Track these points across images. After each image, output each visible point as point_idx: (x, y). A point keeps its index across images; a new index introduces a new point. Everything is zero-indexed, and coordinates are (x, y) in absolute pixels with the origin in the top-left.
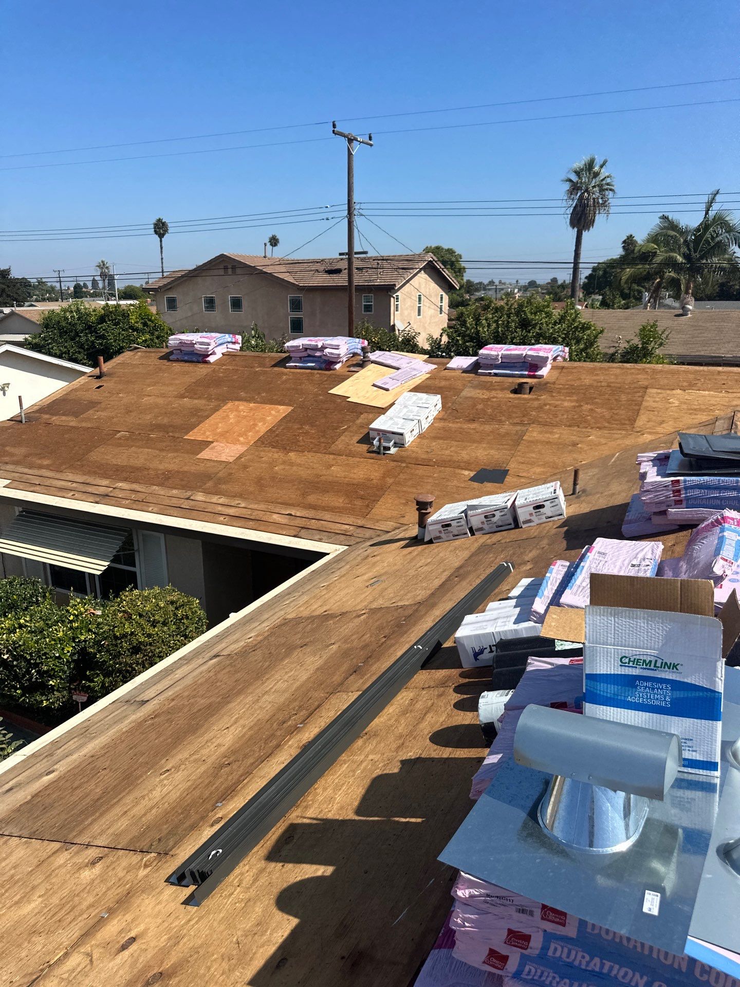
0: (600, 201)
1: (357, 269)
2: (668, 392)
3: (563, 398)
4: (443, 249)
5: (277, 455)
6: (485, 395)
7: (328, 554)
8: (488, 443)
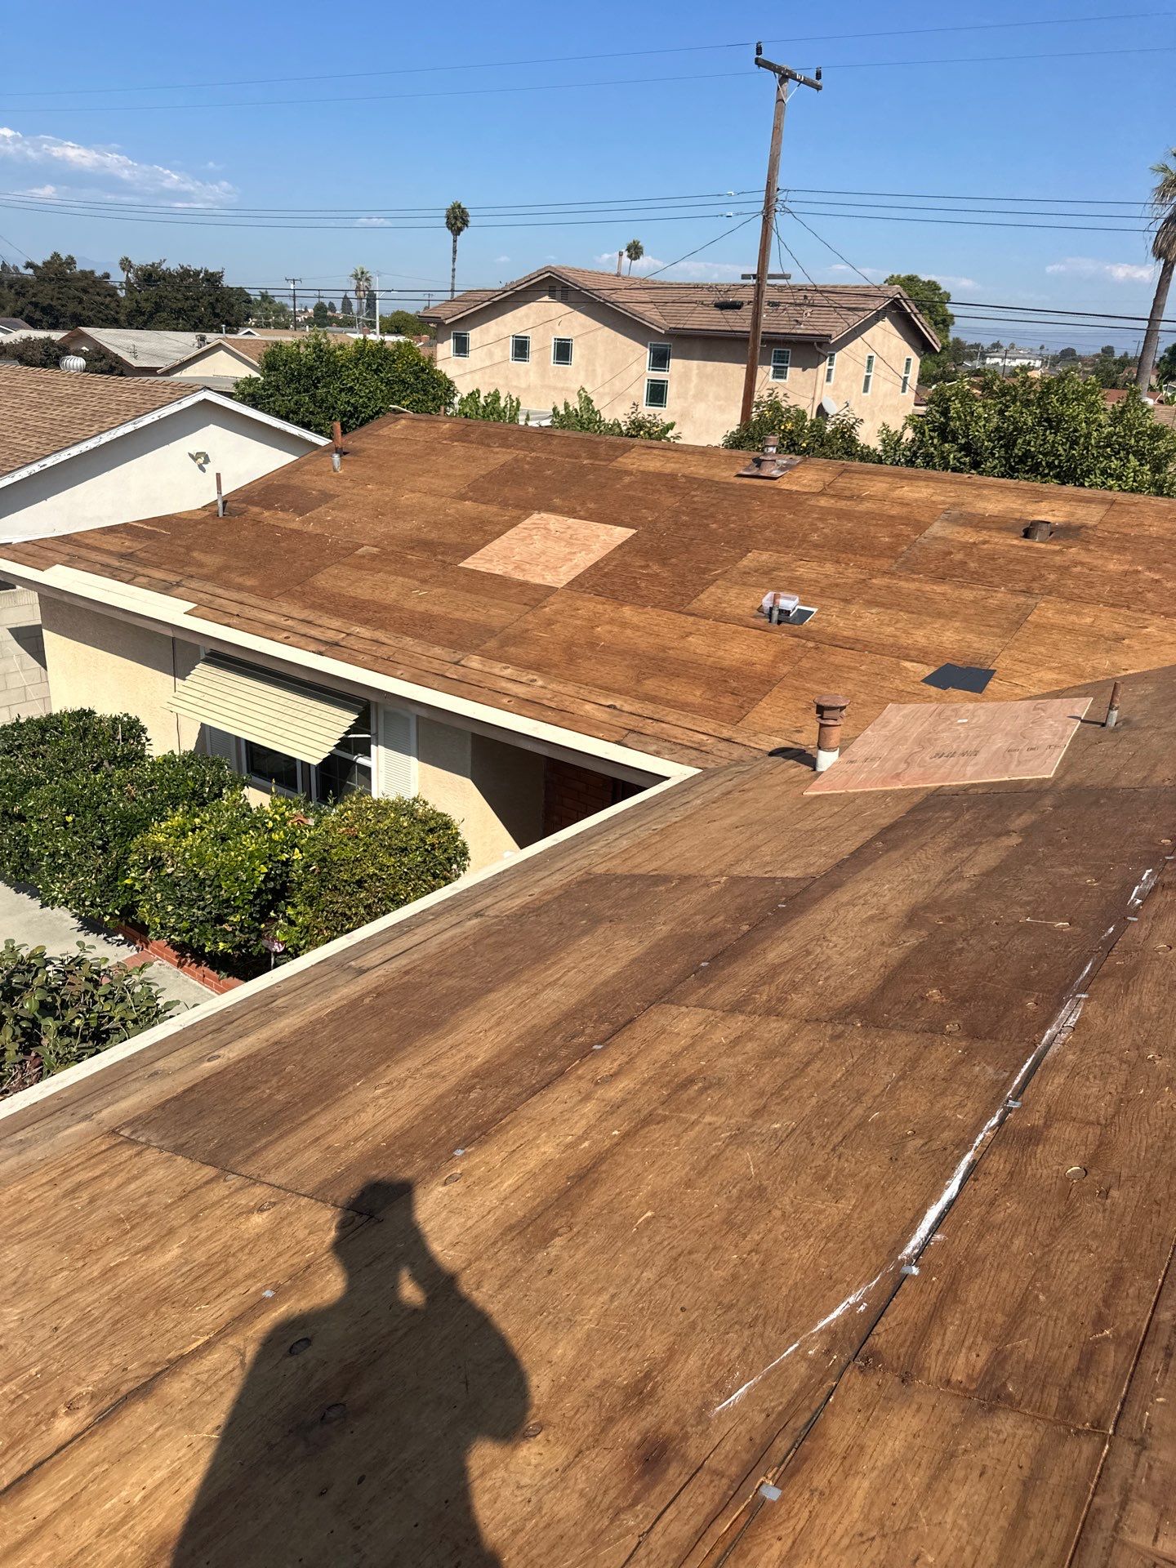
1: (770, 303)
3: (1106, 554)
4: (919, 280)
5: (601, 607)
6: (970, 536)
7: (667, 778)
8: (965, 620)
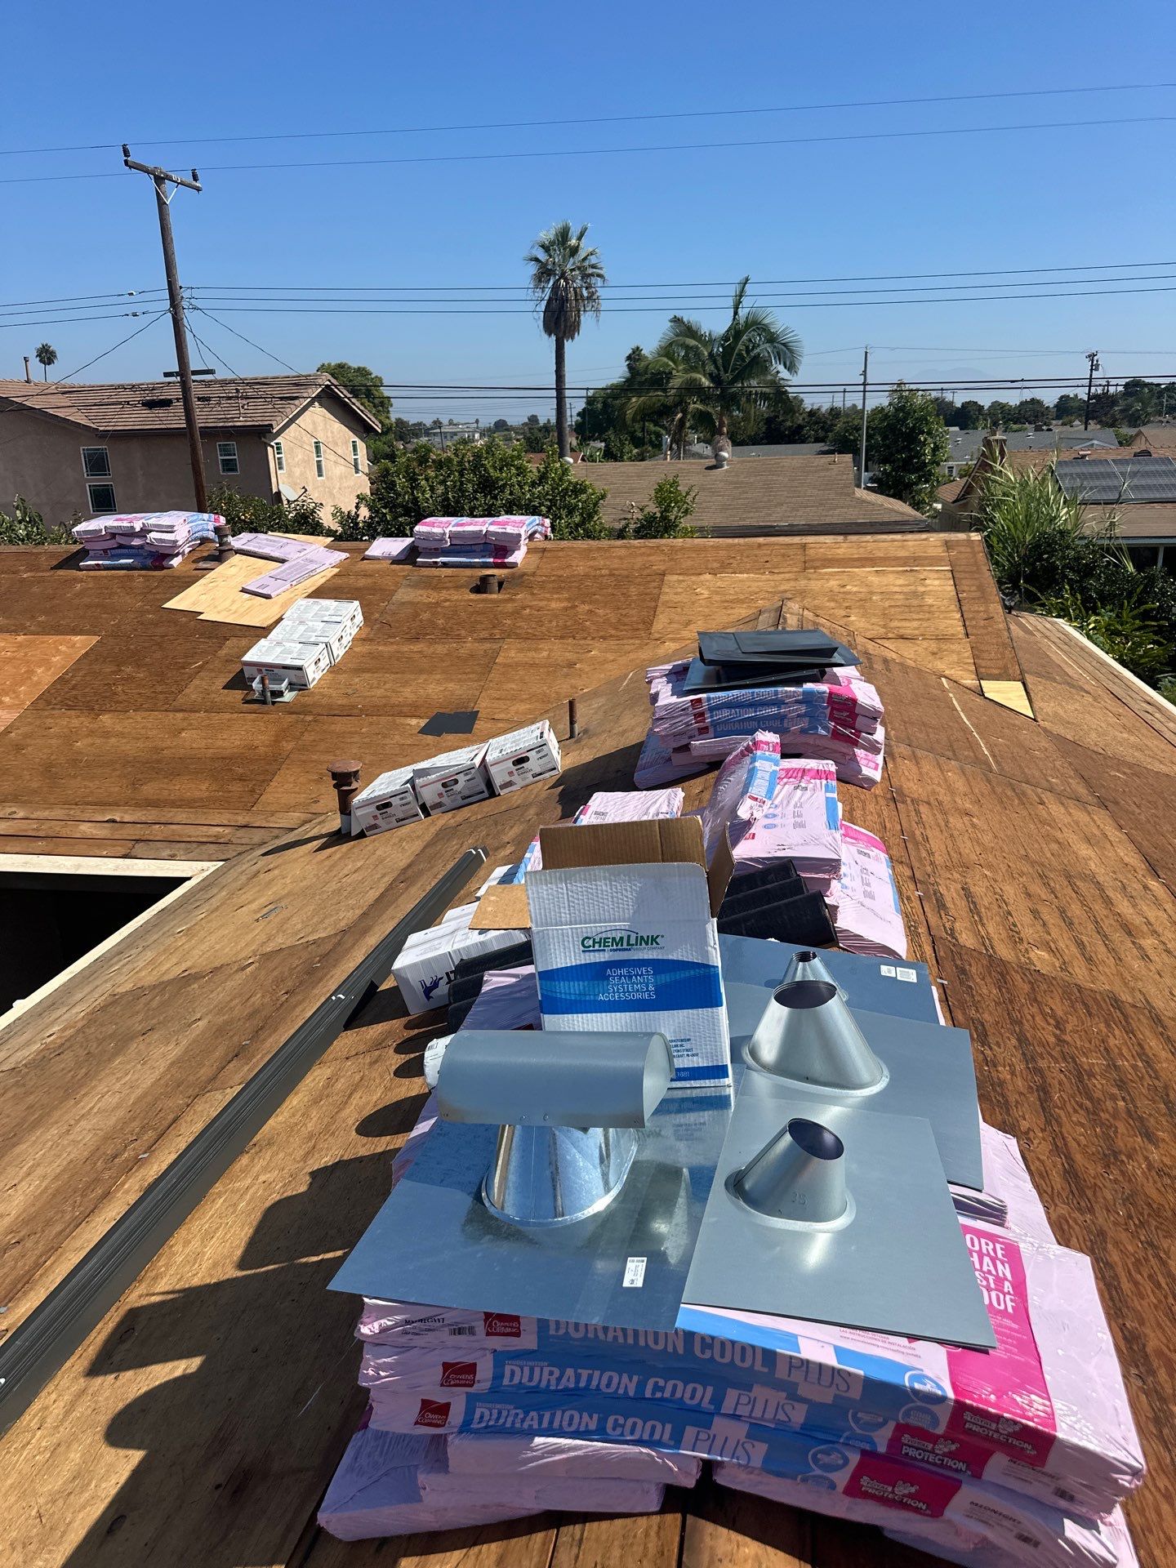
0: (585, 293)
1: (199, 399)
2: (694, 578)
3: (548, 596)
4: (349, 368)
5: (77, 721)
6: (433, 597)
7: (189, 879)
8: (444, 672)
